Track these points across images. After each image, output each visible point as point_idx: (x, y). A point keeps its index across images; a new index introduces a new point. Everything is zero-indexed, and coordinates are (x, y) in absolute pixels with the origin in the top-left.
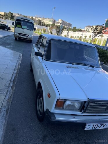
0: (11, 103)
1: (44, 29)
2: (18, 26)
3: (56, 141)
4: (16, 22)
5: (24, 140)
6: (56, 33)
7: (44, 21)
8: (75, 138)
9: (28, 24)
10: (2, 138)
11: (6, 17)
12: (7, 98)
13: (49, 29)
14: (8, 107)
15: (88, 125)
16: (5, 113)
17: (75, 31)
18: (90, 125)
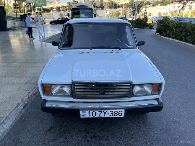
0: (34, 99)
1: (117, 12)
2: (75, 16)
3: (61, 132)
4: (72, 11)
5: (28, 130)
6: (131, 14)
7: (118, 2)
8: (85, 131)
9: (86, 11)
10: (9, 127)
11: (69, 8)
12: (30, 94)
13: (122, 11)
14: (28, 103)
15: (83, 112)
16: (22, 107)
17: (165, 5)
18: (85, 112)
